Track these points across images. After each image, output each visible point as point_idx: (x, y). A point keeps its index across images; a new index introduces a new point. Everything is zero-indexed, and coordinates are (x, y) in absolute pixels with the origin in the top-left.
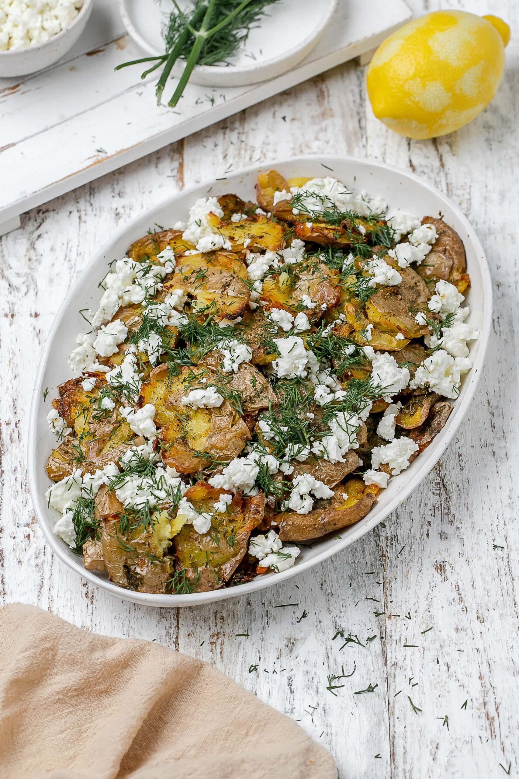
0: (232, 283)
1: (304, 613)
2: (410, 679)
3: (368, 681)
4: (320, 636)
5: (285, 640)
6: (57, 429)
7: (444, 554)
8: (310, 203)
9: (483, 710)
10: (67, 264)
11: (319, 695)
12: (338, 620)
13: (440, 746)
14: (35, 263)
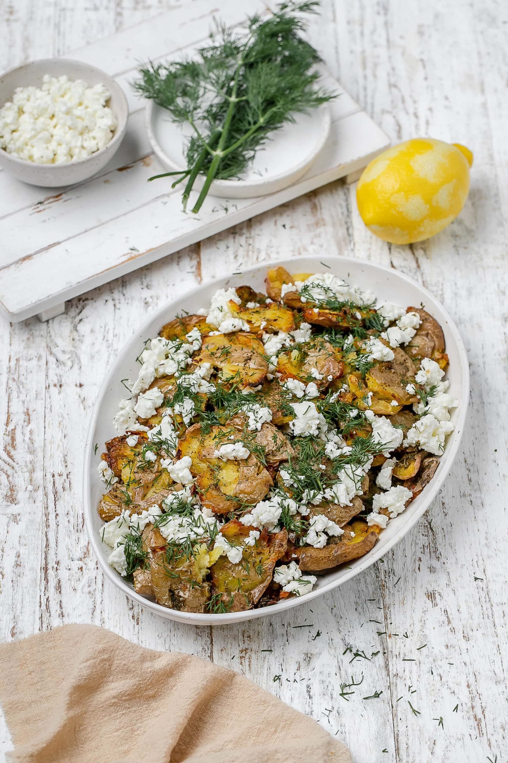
0: (253, 357)
1: (318, 633)
2: (410, 687)
3: (374, 689)
4: (332, 651)
5: (303, 655)
6: (106, 477)
7: (434, 585)
8: (316, 293)
9: (471, 713)
10: (105, 343)
11: (334, 701)
12: (347, 639)
13: (437, 742)
14: (78, 343)
